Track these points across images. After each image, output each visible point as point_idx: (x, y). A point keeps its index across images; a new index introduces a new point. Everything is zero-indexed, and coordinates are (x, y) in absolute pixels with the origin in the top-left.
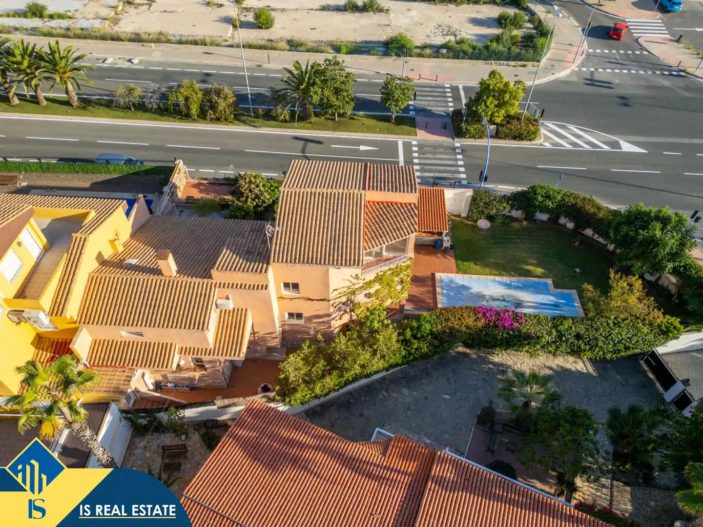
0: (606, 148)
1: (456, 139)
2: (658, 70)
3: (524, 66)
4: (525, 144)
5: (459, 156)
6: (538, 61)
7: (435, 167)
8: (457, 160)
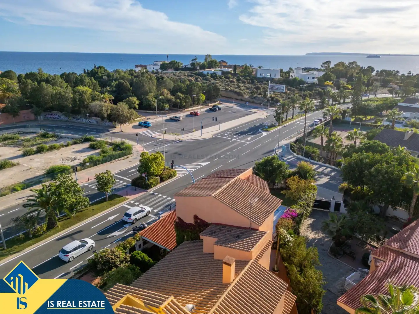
0: (199, 167)
1: (148, 191)
2: (173, 142)
3: (128, 158)
4: (174, 179)
5: (160, 195)
6: (132, 154)
7: (158, 204)
8: (161, 197)
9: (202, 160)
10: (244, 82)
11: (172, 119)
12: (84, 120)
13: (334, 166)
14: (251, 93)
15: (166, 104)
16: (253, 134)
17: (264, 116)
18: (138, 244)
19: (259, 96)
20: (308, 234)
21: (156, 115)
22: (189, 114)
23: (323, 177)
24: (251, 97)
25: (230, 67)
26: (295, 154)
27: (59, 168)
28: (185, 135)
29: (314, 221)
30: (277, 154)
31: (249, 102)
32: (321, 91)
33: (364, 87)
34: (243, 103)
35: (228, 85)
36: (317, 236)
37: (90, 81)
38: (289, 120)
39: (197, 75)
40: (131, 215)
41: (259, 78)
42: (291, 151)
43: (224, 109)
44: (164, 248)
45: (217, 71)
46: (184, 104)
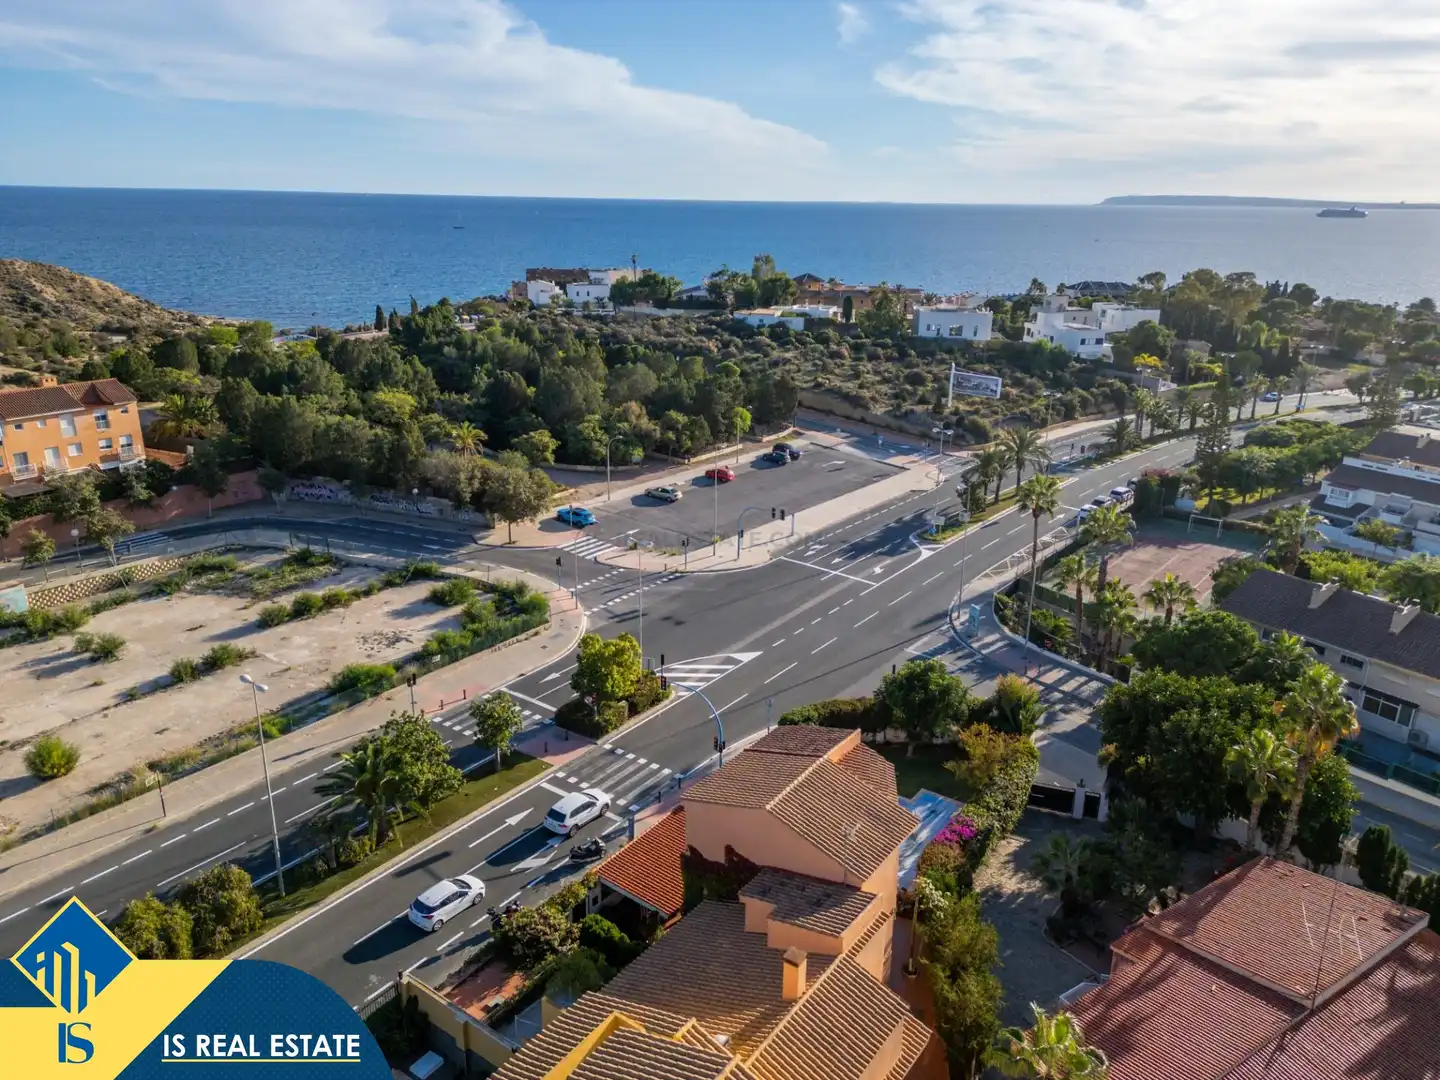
0: (731, 668)
1: (599, 742)
2: (657, 579)
3: (536, 634)
4: (664, 706)
5: (631, 756)
6: (547, 622)
7: (627, 783)
8: (634, 761)
9: (741, 644)
10: (872, 357)
11: (654, 497)
12: (402, 506)
13: (1111, 674)
14: (896, 396)
15: (635, 446)
16: (891, 553)
17: (928, 485)
18: (592, 897)
19: (919, 409)
20: (1003, 880)
21: (605, 480)
22: (703, 473)
23: (1072, 710)
24: (895, 413)
25: (830, 298)
26: (1006, 630)
27: (368, 674)
28: (692, 555)
29: (1026, 844)
30: (954, 628)
31: (888, 427)
32: (1119, 389)
33: (1261, 377)
34: (867, 431)
35: (824, 369)
36: (1024, 885)
37: (408, 368)
38: (1004, 500)
39: (725, 329)
40: (564, 816)
41: (925, 340)
42: (996, 618)
43: (809, 454)
44: (653, 909)
45: (790, 314)
46: (689, 443)
